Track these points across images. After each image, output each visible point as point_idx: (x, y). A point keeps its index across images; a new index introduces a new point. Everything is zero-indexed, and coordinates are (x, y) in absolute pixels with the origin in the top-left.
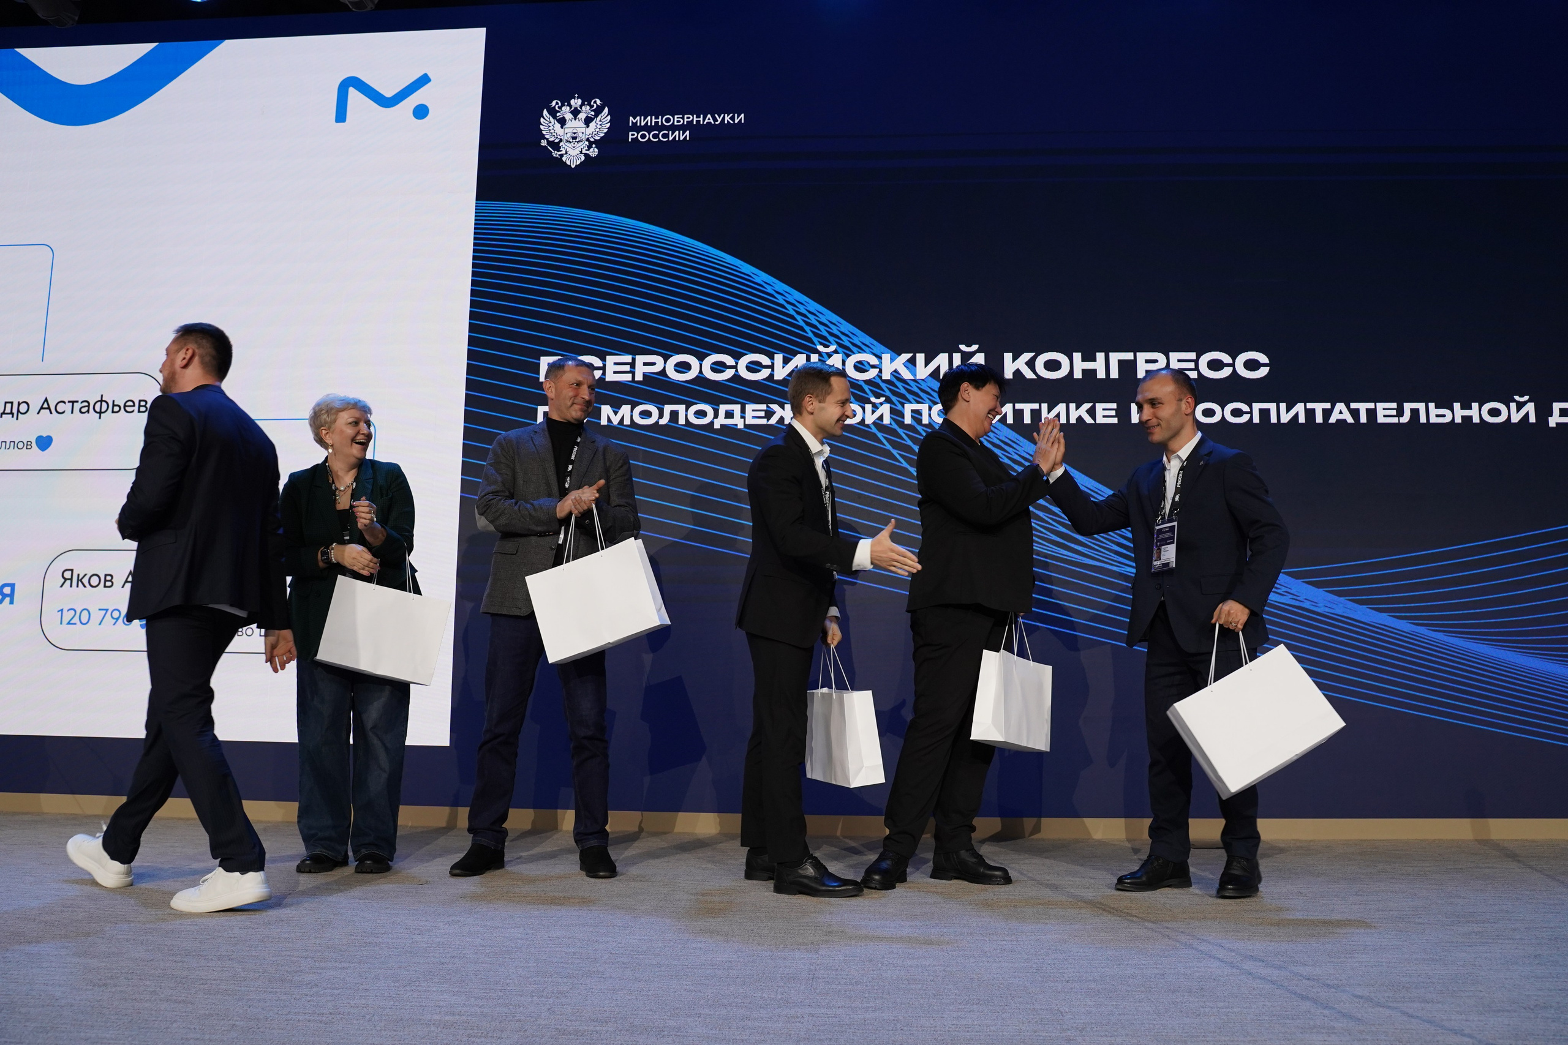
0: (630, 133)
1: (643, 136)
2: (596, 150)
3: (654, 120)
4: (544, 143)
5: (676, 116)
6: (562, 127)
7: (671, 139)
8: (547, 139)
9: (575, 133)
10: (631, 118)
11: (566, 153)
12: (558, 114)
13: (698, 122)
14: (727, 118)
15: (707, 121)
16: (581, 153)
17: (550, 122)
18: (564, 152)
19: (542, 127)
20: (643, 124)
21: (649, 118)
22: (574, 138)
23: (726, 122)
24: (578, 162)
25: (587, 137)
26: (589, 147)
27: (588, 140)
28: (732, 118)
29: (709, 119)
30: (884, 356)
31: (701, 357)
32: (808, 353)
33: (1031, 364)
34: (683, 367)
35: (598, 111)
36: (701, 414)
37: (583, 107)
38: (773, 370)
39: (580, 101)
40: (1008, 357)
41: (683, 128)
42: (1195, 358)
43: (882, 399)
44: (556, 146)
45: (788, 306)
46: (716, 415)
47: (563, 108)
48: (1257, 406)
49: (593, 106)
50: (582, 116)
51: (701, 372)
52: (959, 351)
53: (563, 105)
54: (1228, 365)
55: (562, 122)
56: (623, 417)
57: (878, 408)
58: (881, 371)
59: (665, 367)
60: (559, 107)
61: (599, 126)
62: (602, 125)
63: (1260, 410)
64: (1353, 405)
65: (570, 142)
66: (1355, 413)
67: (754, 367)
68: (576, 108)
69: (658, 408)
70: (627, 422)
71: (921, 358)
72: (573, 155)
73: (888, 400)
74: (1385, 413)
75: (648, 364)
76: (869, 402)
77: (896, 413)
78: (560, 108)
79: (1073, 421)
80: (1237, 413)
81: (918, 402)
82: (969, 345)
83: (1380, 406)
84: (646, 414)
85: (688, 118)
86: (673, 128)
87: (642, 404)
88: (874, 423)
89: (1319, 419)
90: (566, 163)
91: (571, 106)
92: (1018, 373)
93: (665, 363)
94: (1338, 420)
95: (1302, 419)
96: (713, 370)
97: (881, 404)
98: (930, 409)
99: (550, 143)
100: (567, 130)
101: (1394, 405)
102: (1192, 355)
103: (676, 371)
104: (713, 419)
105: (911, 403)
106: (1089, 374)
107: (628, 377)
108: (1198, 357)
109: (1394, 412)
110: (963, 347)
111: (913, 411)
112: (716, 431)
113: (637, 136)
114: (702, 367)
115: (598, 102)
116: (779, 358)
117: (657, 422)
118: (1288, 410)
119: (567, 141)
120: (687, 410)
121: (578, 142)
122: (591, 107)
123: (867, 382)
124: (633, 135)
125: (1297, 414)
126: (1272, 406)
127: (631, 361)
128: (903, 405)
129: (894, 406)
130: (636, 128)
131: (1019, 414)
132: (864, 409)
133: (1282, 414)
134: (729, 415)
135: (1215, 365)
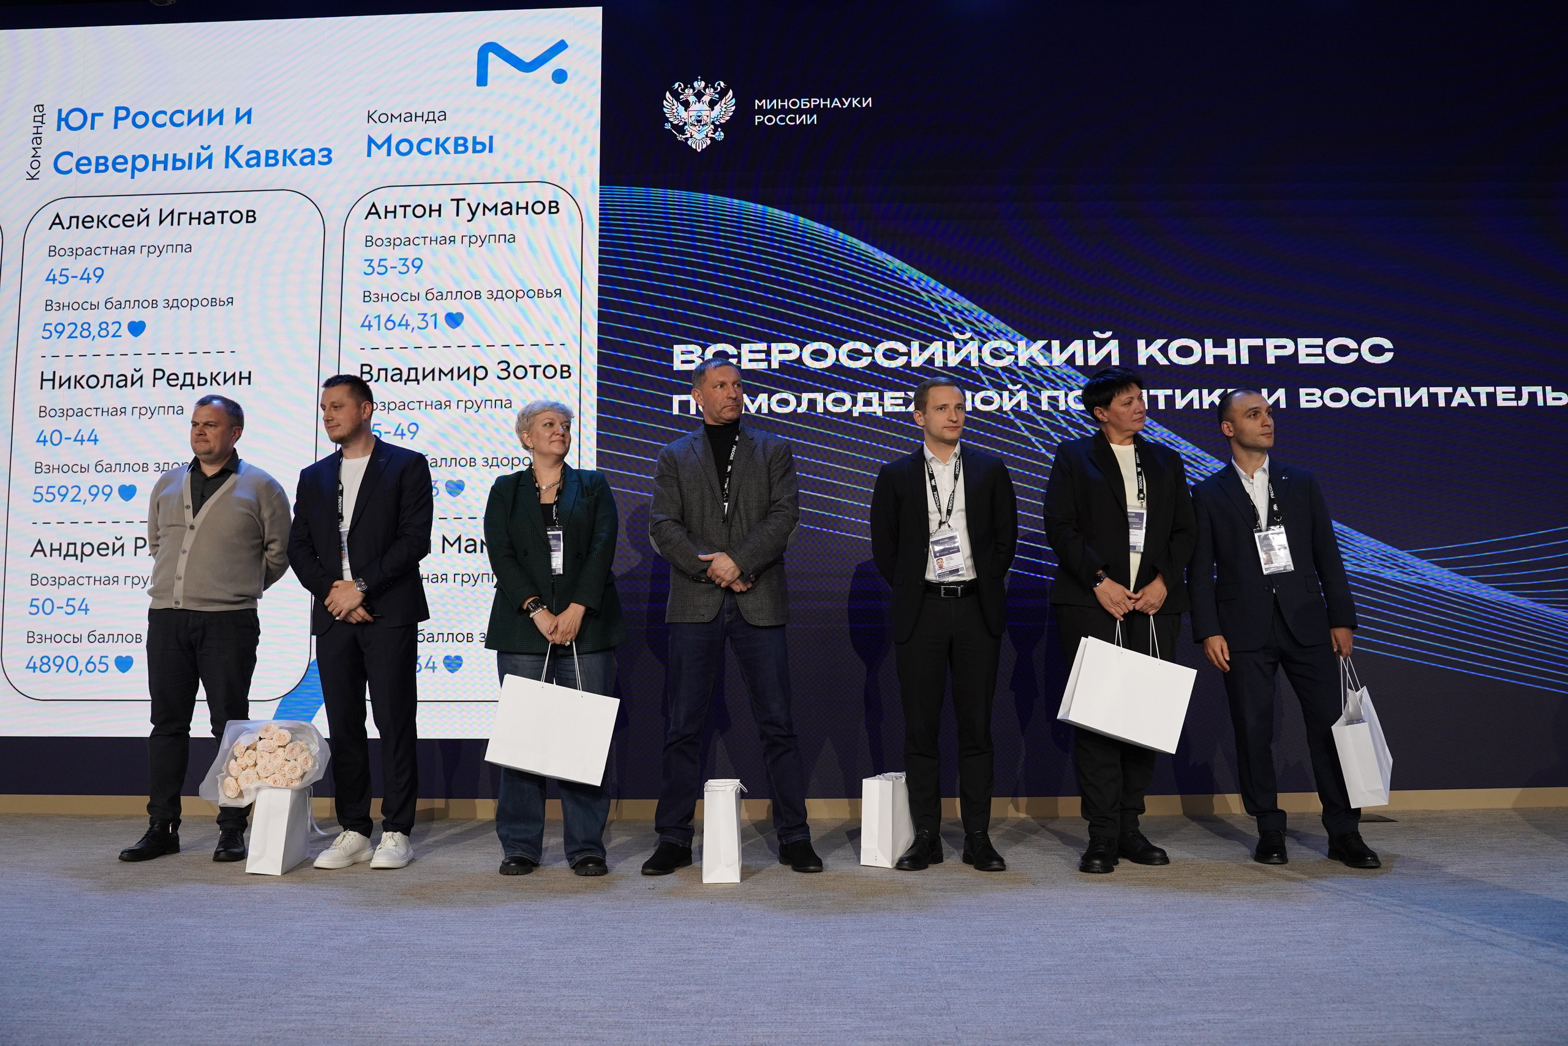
0: (756, 117)
1: (770, 120)
2: (722, 134)
3: (780, 104)
4: (668, 126)
5: (802, 100)
6: (686, 110)
7: (798, 122)
8: (671, 122)
9: (699, 116)
10: (757, 101)
11: (691, 137)
12: (681, 97)
13: (825, 105)
14: (855, 102)
15: (834, 104)
16: (707, 136)
17: (674, 105)
18: (689, 136)
19: (665, 110)
20: (769, 107)
21: (775, 101)
22: (699, 121)
23: (854, 106)
24: (704, 146)
25: (712, 120)
26: (715, 131)
27: (713, 123)
28: (860, 102)
29: (836, 103)
30: (1019, 343)
31: (837, 345)
32: (945, 340)
33: (1164, 350)
34: (819, 355)
35: (723, 94)
36: (839, 402)
37: (707, 90)
38: (910, 357)
39: (703, 84)
40: (1141, 343)
41: (810, 112)
42: (1322, 344)
43: (1019, 386)
44: (681, 130)
45: (923, 294)
46: (854, 403)
47: (686, 91)
48: (1382, 391)
49: (717, 88)
50: (706, 98)
51: (837, 359)
52: (1093, 337)
53: (686, 87)
54: (1354, 351)
55: (686, 105)
56: (760, 405)
57: (1015, 395)
58: (1017, 358)
59: (801, 355)
60: (681, 90)
61: (724, 110)
62: (727, 107)
63: (1385, 394)
64: (1474, 389)
65: (695, 126)
66: (1476, 397)
67: (890, 354)
68: (699, 91)
69: (795, 396)
70: (765, 410)
71: (1056, 344)
72: (699, 139)
73: (1025, 387)
74: (1504, 396)
75: (784, 352)
76: (1006, 388)
77: (1034, 400)
78: (683, 90)
79: (1206, 406)
80: (1363, 397)
81: (1055, 389)
82: (1103, 332)
83: (1500, 390)
84: (784, 402)
85: (815, 101)
86: (800, 112)
87: (779, 392)
88: (1012, 410)
89: (1442, 403)
90: (691, 147)
91: (694, 89)
92: (1151, 359)
93: (801, 350)
94: (1459, 404)
95: (1425, 404)
96: (850, 357)
97: (1018, 391)
98: (1066, 395)
99: (673, 126)
100: (691, 113)
101: (1513, 389)
102: (1319, 341)
103: (813, 358)
104: (852, 407)
105: (1048, 390)
106: (1221, 360)
107: (764, 365)
108: (1325, 342)
109: (1513, 396)
110: (1097, 334)
111: (1049, 397)
112: (854, 419)
113: (764, 120)
114: (839, 355)
115: (722, 84)
116: (915, 345)
117: (795, 410)
118: (1412, 394)
119: (692, 125)
120: (825, 398)
121: (703, 125)
122: (715, 89)
123: (1004, 369)
124: (759, 118)
125: (1421, 398)
126: (1396, 391)
127: (766, 349)
128: (1039, 391)
129: (1030, 393)
130: (763, 112)
131: (1153, 400)
132: (1001, 396)
133: (1407, 398)
134: (868, 403)
135: (1342, 351)
